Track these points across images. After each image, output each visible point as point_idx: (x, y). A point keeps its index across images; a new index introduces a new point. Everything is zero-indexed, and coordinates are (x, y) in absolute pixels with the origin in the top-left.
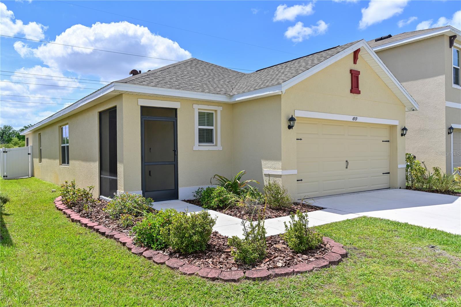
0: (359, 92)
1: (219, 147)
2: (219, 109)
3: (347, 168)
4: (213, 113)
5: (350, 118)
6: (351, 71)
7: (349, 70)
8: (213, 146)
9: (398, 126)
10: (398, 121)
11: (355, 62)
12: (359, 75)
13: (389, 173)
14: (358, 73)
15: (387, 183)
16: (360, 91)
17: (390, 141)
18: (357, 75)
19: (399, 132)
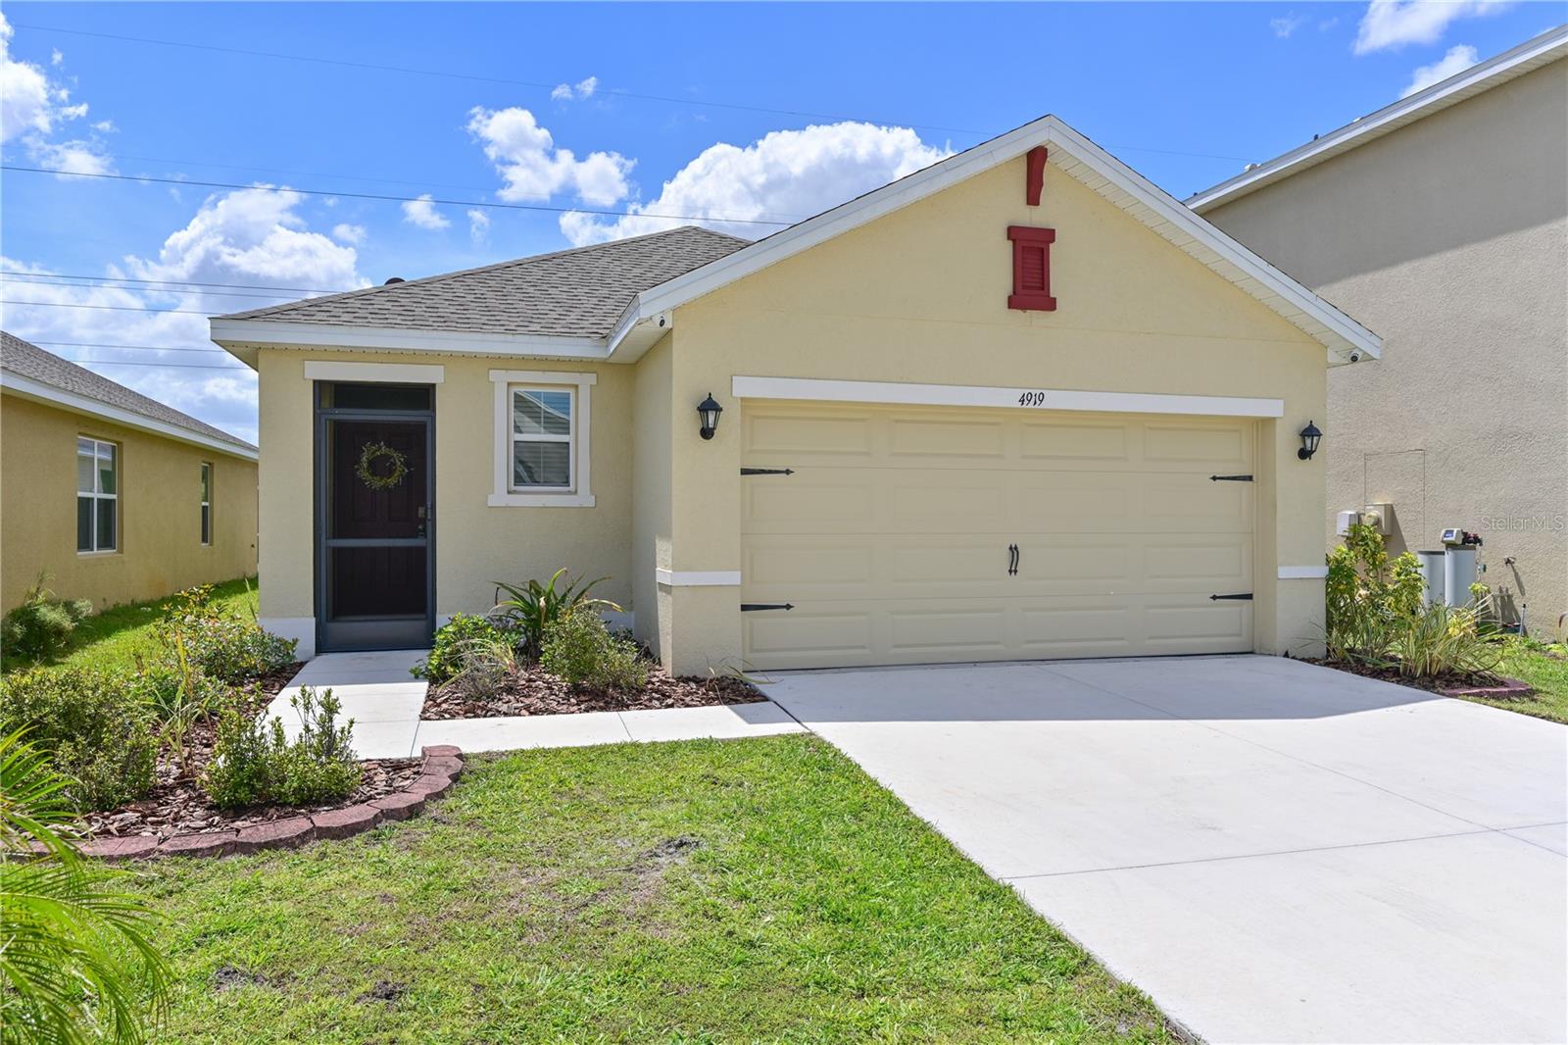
0: (1050, 305)
1: (584, 498)
2: (587, 381)
3: (1016, 571)
4: (569, 394)
5: (1009, 398)
6: (1014, 233)
7: (1006, 227)
8: (569, 493)
9: (1278, 422)
10: (1282, 402)
11: (1033, 198)
12: (1051, 245)
13: (1249, 597)
14: (1049, 235)
15: (1240, 635)
16: (1055, 299)
17: (1254, 478)
18: (1040, 245)
19: (1285, 443)
